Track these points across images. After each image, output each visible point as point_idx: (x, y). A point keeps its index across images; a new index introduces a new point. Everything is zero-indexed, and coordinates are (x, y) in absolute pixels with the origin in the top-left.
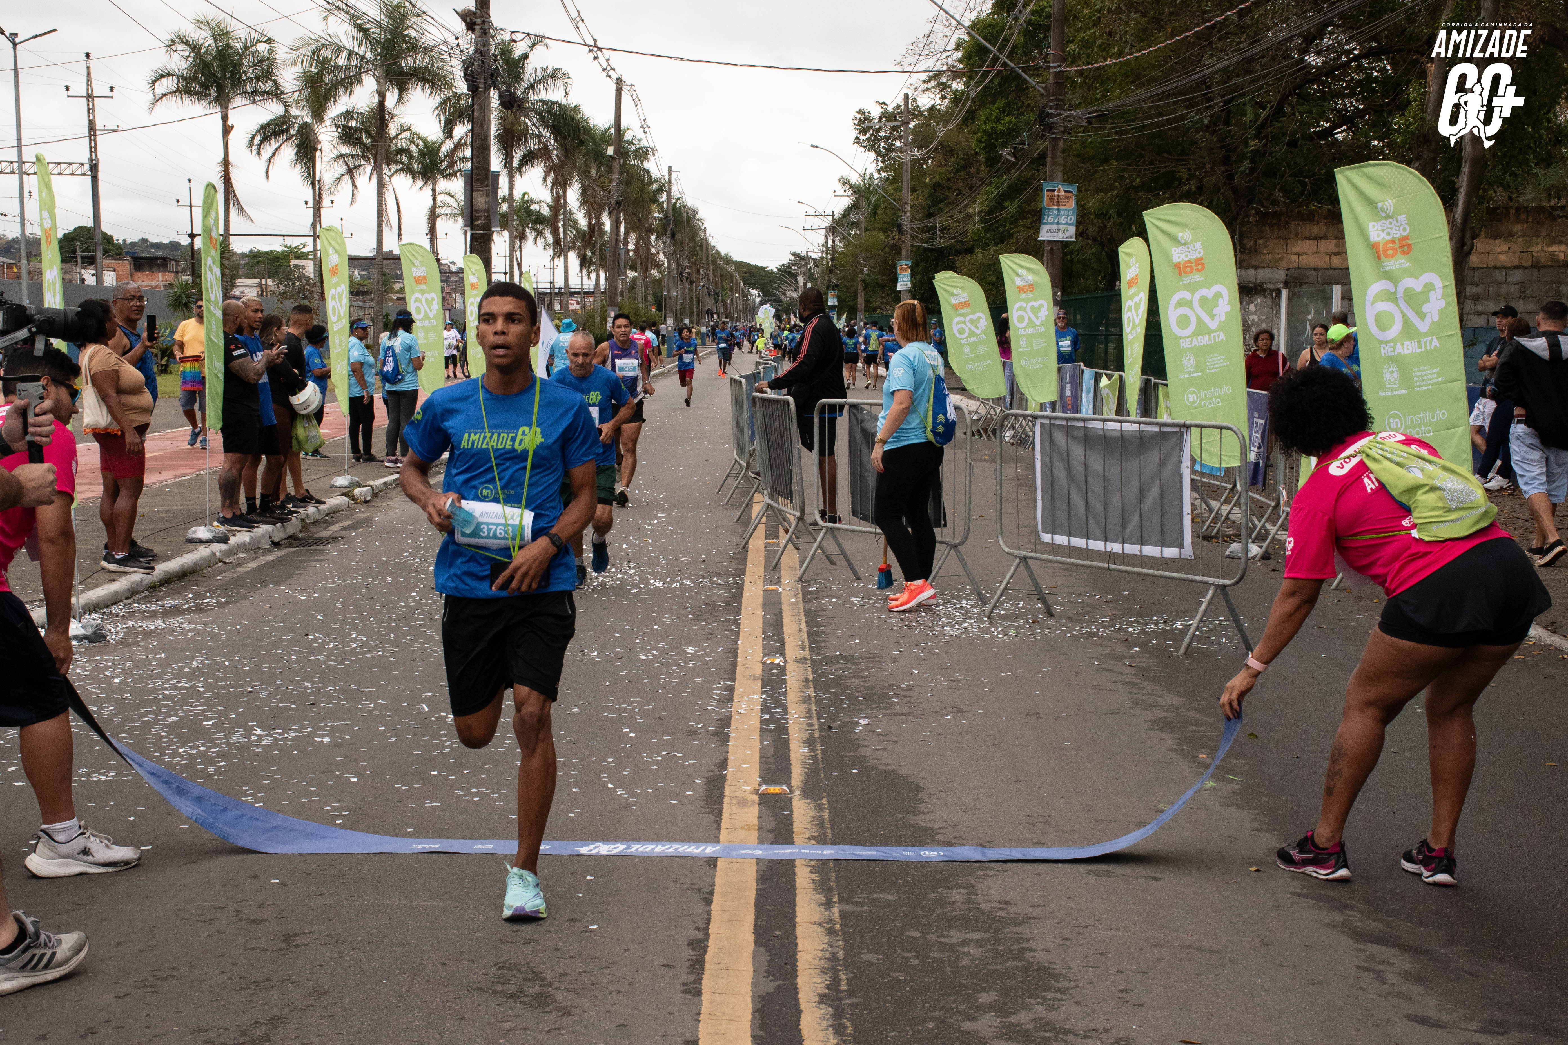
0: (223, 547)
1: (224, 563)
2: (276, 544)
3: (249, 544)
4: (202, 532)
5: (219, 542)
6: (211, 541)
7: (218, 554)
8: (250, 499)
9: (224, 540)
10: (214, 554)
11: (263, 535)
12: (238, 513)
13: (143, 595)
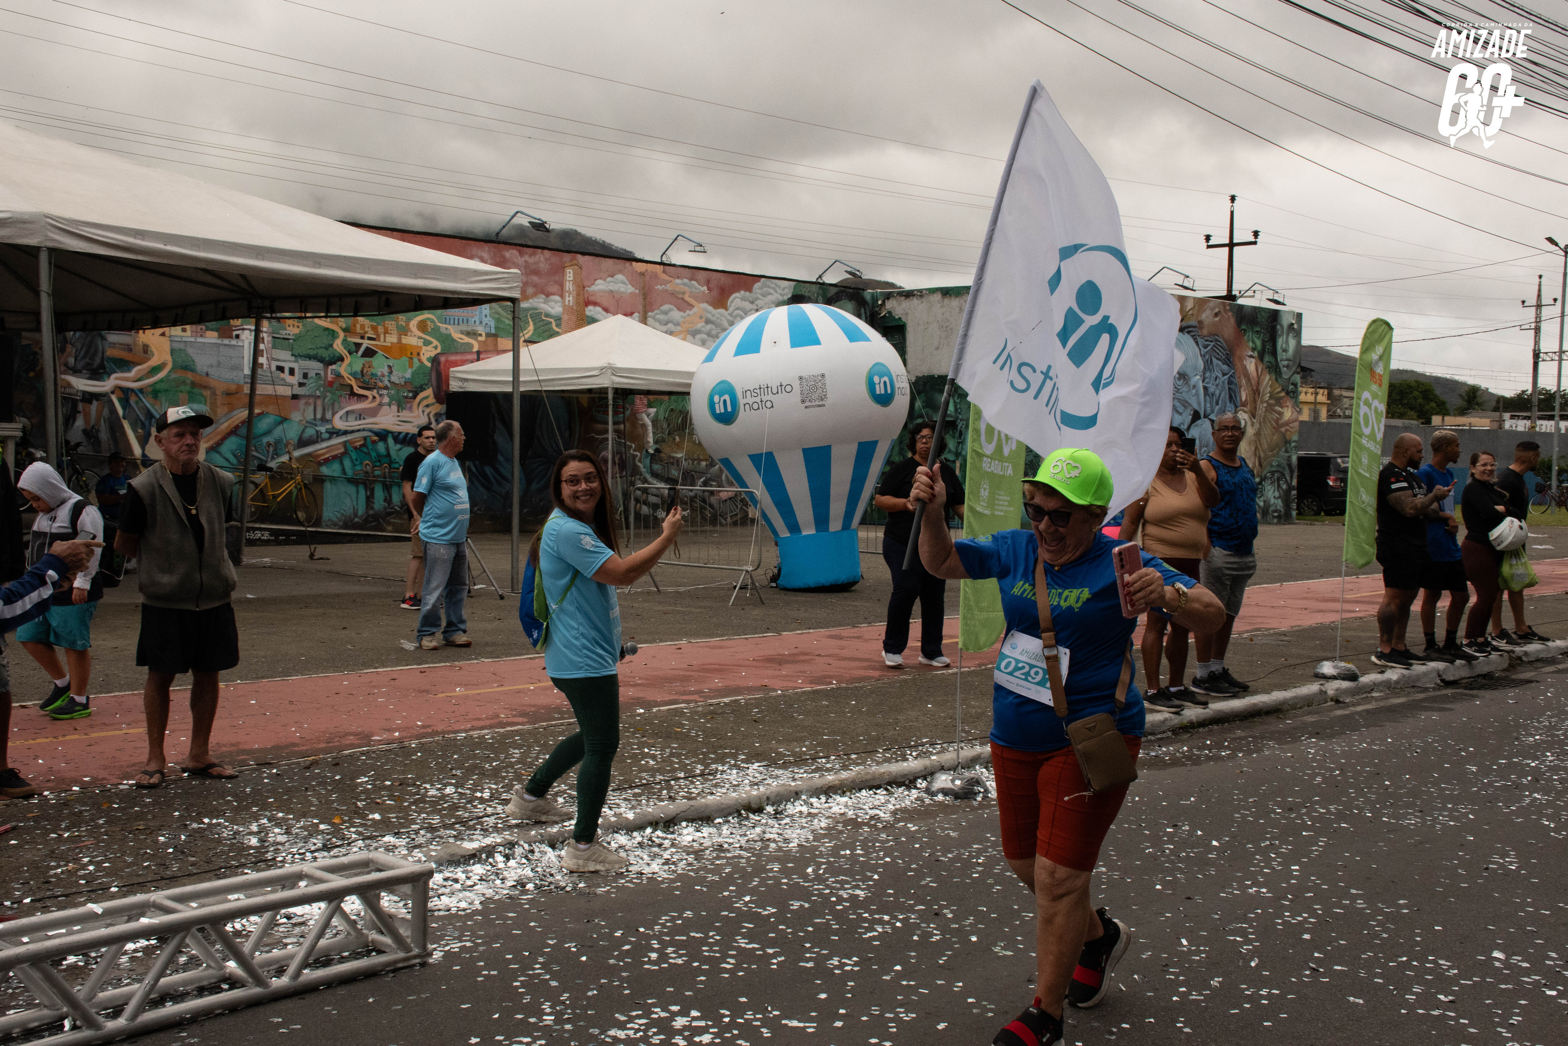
0: (1345, 684)
1: (1337, 701)
2: (1448, 684)
3: (1397, 682)
4: (1327, 668)
5: (1344, 679)
6: (1334, 678)
7: (1331, 692)
8: (1429, 634)
9: (1353, 677)
10: (1323, 693)
11: (1425, 674)
12: (1401, 648)
13: (1164, 735)
